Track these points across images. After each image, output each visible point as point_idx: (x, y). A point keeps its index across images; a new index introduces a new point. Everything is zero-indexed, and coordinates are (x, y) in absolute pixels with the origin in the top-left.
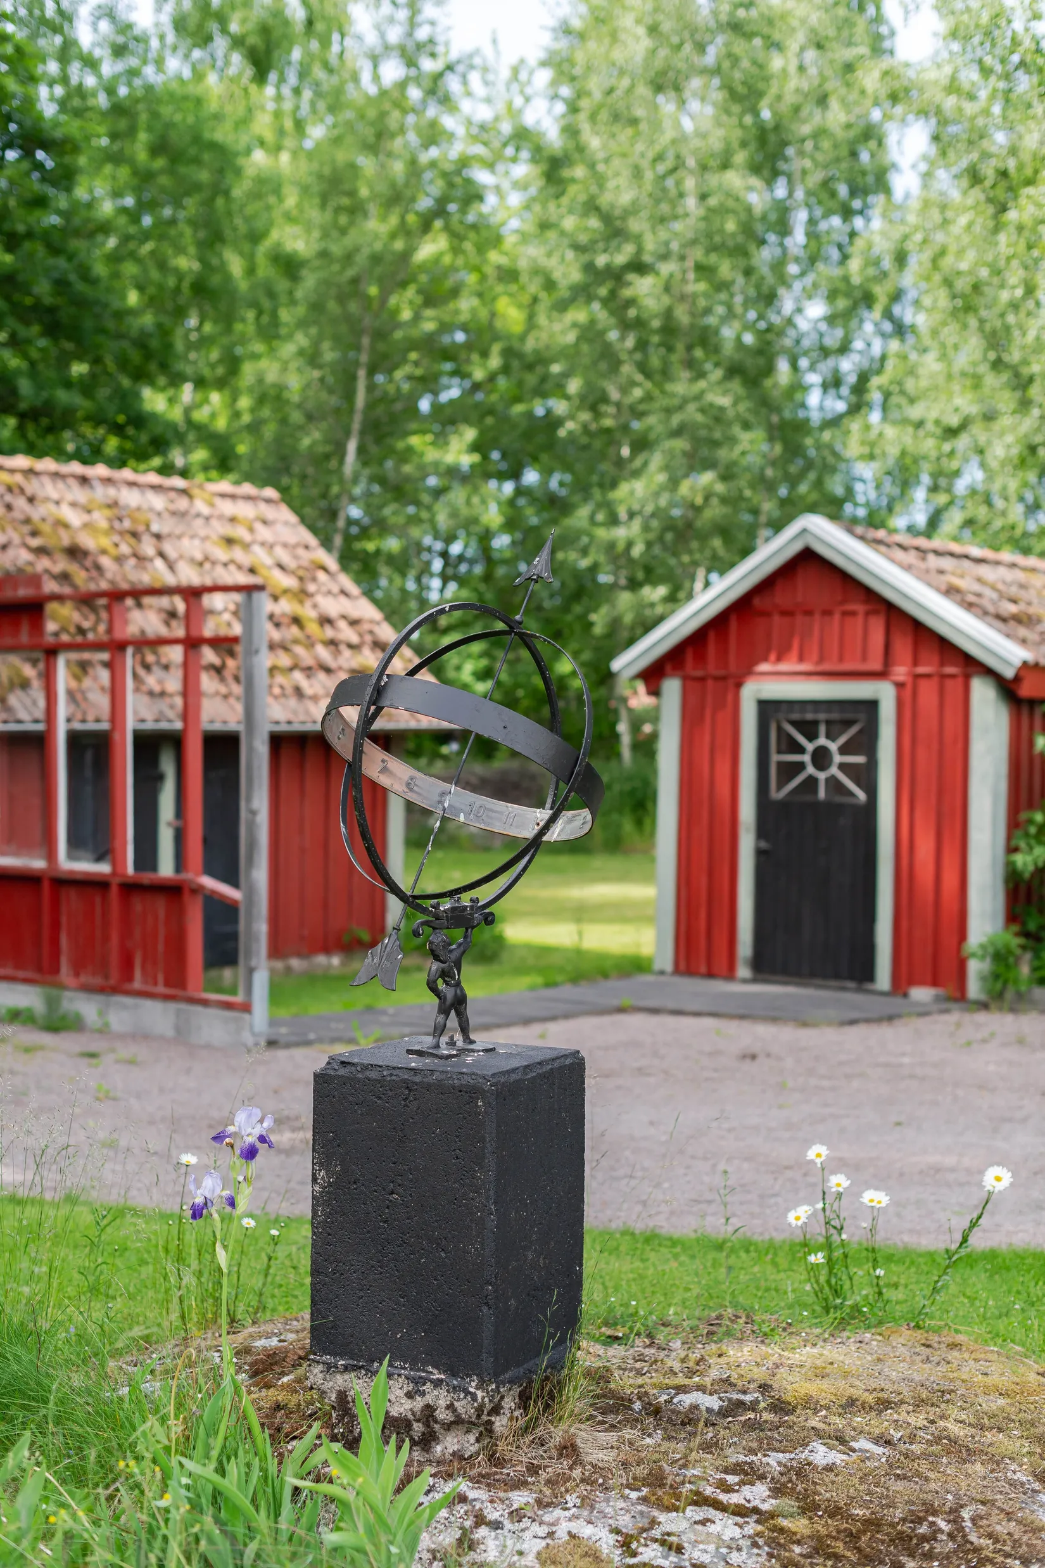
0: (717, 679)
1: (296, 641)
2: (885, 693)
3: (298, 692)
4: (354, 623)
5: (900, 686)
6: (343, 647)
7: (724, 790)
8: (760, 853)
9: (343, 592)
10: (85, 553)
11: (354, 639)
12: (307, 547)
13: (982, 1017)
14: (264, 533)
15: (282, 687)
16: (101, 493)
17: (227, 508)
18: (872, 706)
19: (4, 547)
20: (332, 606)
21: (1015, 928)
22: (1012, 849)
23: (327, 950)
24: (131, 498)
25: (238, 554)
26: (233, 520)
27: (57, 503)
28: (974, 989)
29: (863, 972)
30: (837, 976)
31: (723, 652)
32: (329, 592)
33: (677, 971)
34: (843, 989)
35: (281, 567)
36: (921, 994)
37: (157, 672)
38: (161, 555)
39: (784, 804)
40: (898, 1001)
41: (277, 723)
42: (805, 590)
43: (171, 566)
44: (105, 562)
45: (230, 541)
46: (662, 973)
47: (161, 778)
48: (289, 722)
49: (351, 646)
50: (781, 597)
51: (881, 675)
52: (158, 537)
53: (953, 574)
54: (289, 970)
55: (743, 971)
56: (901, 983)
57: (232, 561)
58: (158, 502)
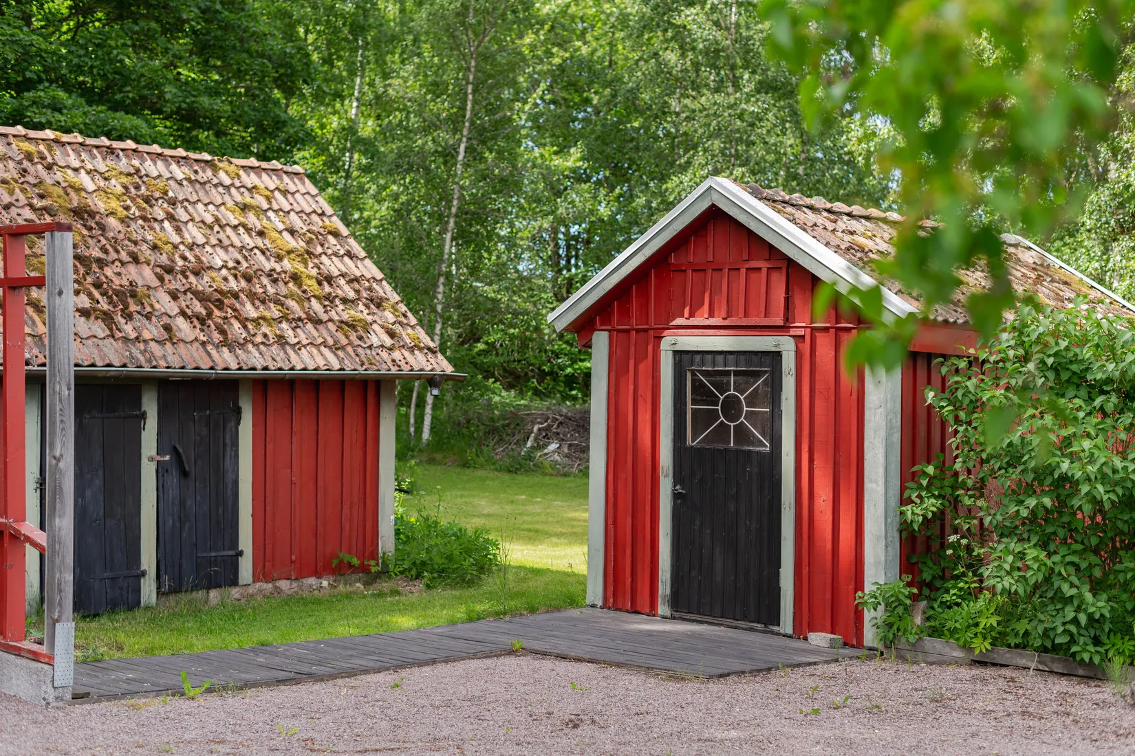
0: (638, 331)
1: (291, 296)
2: (786, 345)
3: (281, 340)
4: (353, 280)
5: (799, 339)
6: (337, 301)
7: (645, 436)
8: (676, 496)
9: (350, 255)
10: (92, 214)
11: (351, 295)
12: (323, 214)
13: (876, 663)
14: (281, 201)
15: (265, 336)
16: (123, 164)
17: (250, 179)
18: (776, 356)
19: (7, 207)
20: (333, 266)
21: (908, 578)
22: (905, 501)
23: (318, 574)
24: (152, 168)
25: (251, 219)
26: (252, 190)
27: (76, 170)
28: (870, 636)
29: (770, 616)
30: (745, 618)
31: (644, 307)
32: (335, 254)
33: (604, 606)
34: (752, 629)
35: (292, 232)
36: (819, 639)
37: (139, 321)
38: (171, 217)
39: (698, 451)
40: (800, 644)
41: (254, 369)
42: (715, 247)
43: (178, 230)
44: (112, 222)
45: (245, 208)
46: (593, 606)
47: (143, 416)
48: (266, 368)
49: (345, 301)
50: (693, 255)
51: (783, 329)
52: (173, 202)
53: (863, 235)
54: (278, 590)
55: (663, 609)
56: (802, 629)
57: (244, 226)
58: (179, 172)
